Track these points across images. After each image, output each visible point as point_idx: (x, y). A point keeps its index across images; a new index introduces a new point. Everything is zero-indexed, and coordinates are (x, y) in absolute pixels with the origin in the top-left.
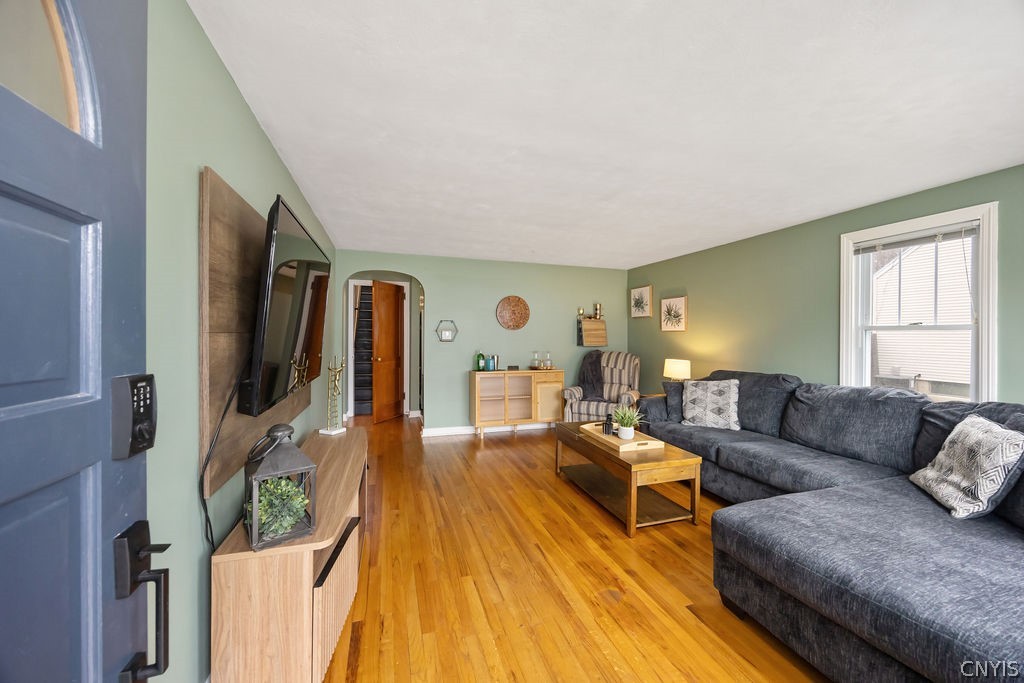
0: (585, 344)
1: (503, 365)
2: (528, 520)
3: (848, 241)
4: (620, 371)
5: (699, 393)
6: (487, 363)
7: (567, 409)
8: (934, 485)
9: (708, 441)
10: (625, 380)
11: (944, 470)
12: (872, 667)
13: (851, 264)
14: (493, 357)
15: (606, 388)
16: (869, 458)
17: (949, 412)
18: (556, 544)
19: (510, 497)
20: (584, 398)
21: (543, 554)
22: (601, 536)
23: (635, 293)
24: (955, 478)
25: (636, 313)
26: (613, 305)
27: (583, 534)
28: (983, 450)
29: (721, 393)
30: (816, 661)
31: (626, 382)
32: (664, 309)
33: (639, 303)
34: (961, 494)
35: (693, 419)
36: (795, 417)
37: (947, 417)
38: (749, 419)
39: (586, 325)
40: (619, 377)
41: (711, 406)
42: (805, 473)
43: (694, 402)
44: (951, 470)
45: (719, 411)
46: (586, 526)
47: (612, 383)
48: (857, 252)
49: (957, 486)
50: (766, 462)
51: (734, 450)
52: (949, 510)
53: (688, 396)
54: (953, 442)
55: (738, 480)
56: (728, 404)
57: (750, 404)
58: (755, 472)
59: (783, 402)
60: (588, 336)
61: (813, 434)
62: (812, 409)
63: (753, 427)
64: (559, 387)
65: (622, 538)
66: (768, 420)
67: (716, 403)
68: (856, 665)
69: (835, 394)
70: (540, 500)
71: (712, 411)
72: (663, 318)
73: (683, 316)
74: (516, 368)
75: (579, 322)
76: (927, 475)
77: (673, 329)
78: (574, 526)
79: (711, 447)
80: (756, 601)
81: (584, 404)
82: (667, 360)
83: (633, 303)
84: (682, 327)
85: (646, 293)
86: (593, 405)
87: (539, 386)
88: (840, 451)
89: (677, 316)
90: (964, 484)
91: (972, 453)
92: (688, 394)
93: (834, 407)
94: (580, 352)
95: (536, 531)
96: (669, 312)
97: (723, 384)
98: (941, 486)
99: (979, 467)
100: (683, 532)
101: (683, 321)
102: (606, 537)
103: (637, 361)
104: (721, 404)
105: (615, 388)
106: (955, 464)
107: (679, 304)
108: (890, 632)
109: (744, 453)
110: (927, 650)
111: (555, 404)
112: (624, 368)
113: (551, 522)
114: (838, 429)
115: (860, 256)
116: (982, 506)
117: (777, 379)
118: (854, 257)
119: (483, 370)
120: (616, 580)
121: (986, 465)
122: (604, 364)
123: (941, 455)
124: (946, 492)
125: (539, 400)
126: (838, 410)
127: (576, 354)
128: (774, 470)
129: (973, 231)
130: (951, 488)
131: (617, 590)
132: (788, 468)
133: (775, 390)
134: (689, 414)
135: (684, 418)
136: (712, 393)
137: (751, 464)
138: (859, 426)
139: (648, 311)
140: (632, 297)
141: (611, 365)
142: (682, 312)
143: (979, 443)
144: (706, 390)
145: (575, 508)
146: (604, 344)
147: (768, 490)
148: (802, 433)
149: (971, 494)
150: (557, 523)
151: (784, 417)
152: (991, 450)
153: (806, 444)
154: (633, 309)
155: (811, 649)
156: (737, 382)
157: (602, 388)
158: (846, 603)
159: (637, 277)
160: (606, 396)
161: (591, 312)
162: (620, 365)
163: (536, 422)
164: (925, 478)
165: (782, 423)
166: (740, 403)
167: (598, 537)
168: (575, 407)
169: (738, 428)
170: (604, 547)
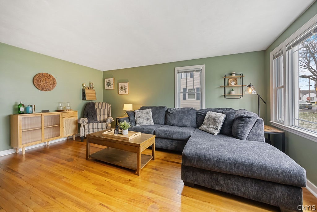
0: (87, 99)
1: (38, 110)
2: (86, 192)
3: (177, 69)
4: (104, 110)
5: (140, 114)
6: (26, 109)
7: (82, 128)
8: (207, 129)
9: (150, 129)
10: (106, 113)
11: (208, 125)
12: (243, 183)
13: (177, 75)
14: (31, 106)
15: (98, 117)
16: (188, 126)
17: (203, 111)
18: (110, 197)
19: (65, 183)
20: (89, 123)
21: (106, 207)
22: (128, 181)
23: (107, 80)
24: (212, 126)
25: (107, 88)
26: (98, 85)
27: (119, 184)
28: (217, 118)
29: (147, 113)
30: (224, 189)
31: (106, 114)
32: (120, 86)
33: (109, 84)
34: (214, 130)
35: (140, 123)
36: (169, 118)
37: (203, 112)
38: (156, 120)
39: (87, 91)
40: (103, 113)
41: (145, 118)
42: (183, 133)
43: (139, 117)
44: (210, 124)
45: (148, 119)
46: (118, 179)
47: (100, 115)
48: (178, 73)
49: (213, 128)
50: (171, 132)
51: (160, 130)
52: (213, 134)
53: (136, 116)
54: (208, 118)
55: (161, 140)
56: (150, 117)
57: (156, 116)
58: (168, 136)
59: (165, 114)
60: (88, 96)
61: (175, 122)
62: (174, 115)
63: (158, 123)
64: (76, 119)
65: (136, 177)
66: (162, 120)
67: (147, 117)
68: (238, 185)
69: (178, 110)
70: (86, 177)
71: (146, 119)
72: (119, 90)
73: (127, 89)
74: (48, 111)
75: (83, 90)
76: (204, 127)
77: (123, 93)
78: (113, 182)
79: (152, 131)
80: (201, 179)
81: (91, 125)
82: (124, 104)
83: (106, 84)
84: (127, 93)
85: (112, 80)
86: (95, 124)
87: (64, 119)
88: (182, 125)
89: (125, 89)
90: (214, 127)
91: (214, 119)
92: (137, 115)
93: (179, 114)
94: (84, 102)
95: (94, 196)
96: (122, 88)
97: (147, 110)
98: (209, 129)
99: (217, 122)
100: (153, 164)
101: (127, 91)
102: (130, 180)
103: (110, 105)
104: (148, 116)
105: (102, 116)
106: (211, 123)
107: (126, 85)
108: (251, 170)
109: (163, 131)
110: (261, 171)
111: (74, 127)
112: (105, 108)
113: (99, 185)
114: (181, 119)
115: (179, 74)
116: (219, 132)
117: (162, 108)
118: (177, 74)
119: (23, 113)
120: (149, 198)
121: (219, 122)
122: (96, 107)
123: (205, 121)
124: (211, 130)
125: (64, 127)
126: (180, 114)
127: (82, 103)
128: (174, 134)
129: (201, 70)
130: (211, 129)
131: (153, 204)
132: (178, 132)
133: (162, 111)
134: (138, 122)
135: (136, 124)
136: (145, 114)
137: (166, 134)
138: (186, 118)
139: (112, 87)
140: (106, 82)
141: (100, 107)
142: (127, 87)
143: (215, 117)
144: (142, 113)
145: (107, 173)
146: (95, 99)
147: (172, 141)
148: (172, 122)
149: (216, 129)
150: (103, 185)
151: (166, 118)
152: (219, 118)
153: (173, 125)
154: (106, 86)
155: (223, 186)
156: (151, 109)
157: (97, 117)
158: (237, 167)
159: (107, 74)
160: (98, 120)
161: (89, 86)
162: (104, 107)
163: (63, 137)
164: (204, 128)
165: (165, 120)
166: (153, 116)
167: (127, 182)
168: (86, 127)
169: (153, 124)
170: (133, 186)
